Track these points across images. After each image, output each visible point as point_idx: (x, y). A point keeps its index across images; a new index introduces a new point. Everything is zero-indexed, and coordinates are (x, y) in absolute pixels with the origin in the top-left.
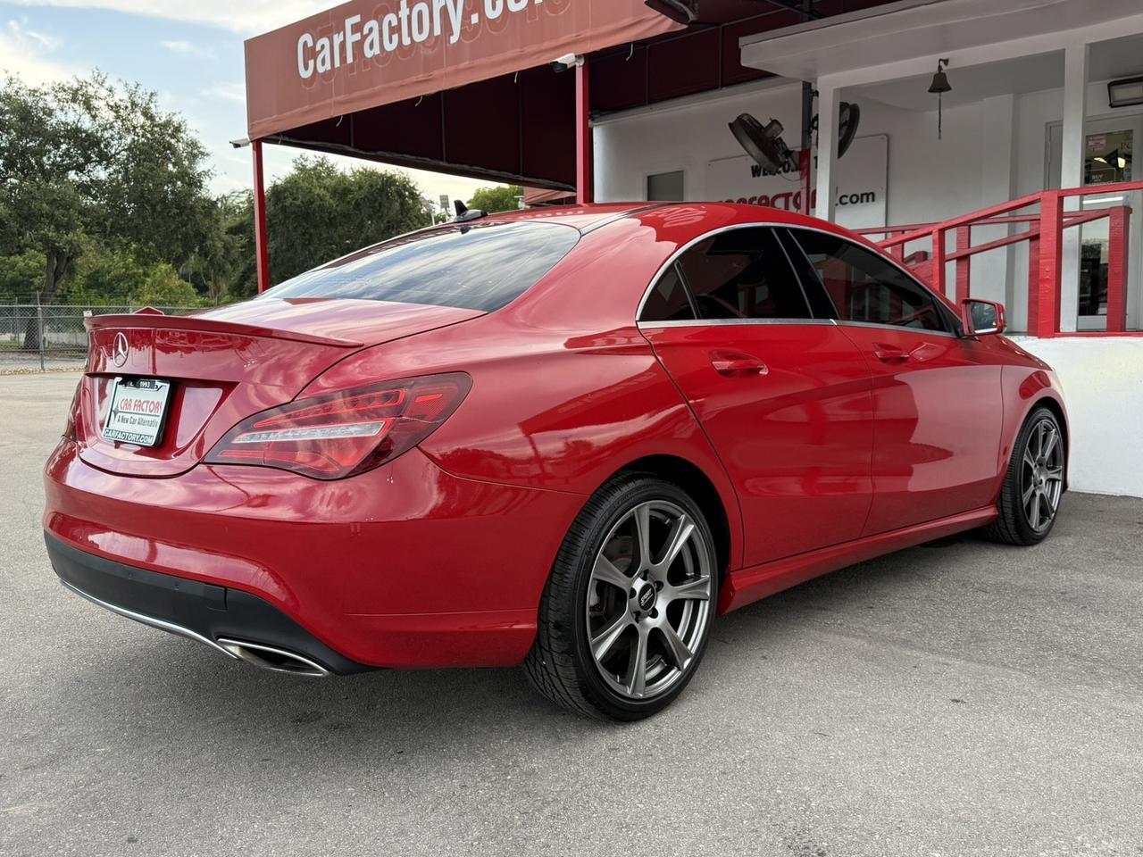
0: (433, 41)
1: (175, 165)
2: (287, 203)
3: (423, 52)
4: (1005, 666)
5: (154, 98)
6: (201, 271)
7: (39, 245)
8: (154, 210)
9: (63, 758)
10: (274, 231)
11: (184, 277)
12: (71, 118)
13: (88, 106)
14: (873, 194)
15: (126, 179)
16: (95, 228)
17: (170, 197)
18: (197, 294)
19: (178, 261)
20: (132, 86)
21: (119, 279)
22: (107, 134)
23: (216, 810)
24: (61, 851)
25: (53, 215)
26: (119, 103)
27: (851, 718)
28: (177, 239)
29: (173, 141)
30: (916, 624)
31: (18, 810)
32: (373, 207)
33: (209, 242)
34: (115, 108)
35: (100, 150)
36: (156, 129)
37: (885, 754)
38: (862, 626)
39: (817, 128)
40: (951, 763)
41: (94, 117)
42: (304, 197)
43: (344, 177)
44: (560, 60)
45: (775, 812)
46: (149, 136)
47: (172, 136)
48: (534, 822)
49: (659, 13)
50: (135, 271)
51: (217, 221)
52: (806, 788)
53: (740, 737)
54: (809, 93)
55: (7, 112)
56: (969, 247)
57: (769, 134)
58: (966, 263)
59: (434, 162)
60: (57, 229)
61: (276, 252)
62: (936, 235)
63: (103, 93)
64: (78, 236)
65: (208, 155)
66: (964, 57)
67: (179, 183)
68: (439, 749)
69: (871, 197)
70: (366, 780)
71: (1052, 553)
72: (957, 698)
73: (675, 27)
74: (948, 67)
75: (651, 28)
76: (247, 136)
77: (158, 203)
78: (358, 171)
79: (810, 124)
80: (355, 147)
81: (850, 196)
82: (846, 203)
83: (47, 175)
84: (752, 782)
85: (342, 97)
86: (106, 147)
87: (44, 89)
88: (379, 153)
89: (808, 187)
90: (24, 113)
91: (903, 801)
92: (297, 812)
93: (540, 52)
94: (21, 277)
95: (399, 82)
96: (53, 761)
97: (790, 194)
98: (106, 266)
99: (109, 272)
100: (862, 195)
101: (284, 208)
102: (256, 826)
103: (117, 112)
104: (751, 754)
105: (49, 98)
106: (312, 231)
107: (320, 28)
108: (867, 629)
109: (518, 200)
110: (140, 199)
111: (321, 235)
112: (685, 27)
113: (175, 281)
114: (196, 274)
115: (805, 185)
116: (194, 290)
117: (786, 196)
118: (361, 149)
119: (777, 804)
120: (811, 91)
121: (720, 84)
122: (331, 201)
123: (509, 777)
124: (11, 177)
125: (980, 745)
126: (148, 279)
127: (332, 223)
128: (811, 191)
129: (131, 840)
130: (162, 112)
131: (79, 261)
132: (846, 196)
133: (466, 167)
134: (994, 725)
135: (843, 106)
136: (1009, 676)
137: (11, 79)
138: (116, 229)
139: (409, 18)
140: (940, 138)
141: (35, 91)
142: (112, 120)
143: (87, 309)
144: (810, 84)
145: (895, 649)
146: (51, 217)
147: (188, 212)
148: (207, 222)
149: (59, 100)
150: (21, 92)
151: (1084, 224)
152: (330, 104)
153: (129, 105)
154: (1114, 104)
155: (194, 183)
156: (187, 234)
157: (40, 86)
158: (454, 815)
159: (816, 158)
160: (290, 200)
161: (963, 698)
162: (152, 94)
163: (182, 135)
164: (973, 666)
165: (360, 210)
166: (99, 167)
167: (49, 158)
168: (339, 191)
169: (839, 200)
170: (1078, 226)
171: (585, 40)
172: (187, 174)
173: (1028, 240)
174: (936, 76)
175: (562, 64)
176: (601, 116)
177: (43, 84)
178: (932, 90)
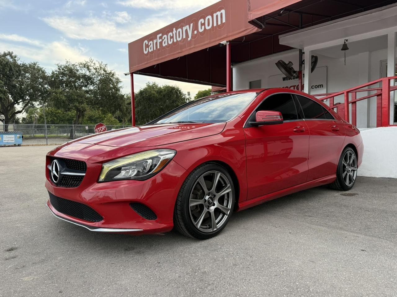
1: (112, 85)
2: (144, 96)
3: (180, 43)
4: (380, 238)
5: (106, 66)
6: (121, 116)
7: (74, 108)
8: (106, 98)
9: (46, 260)
10: (140, 104)
11: (116, 117)
12: (83, 72)
13: (88, 69)
14: (322, 85)
15: (99, 89)
16: (90, 103)
17: (111, 94)
18: (119, 122)
19: (113, 113)
20: (100, 62)
21: (97, 118)
22: (93, 76)
23: (92, 282)
24: (36, 295)
25: (78, 100)
26: (97, 67)
27: (324, 256)
28: (113, 106)
29: (112, 78)
30: (345, 222)
31: (26, 279)
32: (169, 96)
33: (122, 107)
34: (96, 69)
35: (91, 81)
36: (107, 75)
37: (338, 270)
38: (325, 222)
39: (304, 64)
40: (364, 274)
41: (90, 72)
42: (149, 94)
43: (160, 88)
44: (221, 43)
45: (296, 292)
46: (105, 77)
47: (111, 77)
48: (204, 292)
49: (253, 26)
50: (102, 116)
51: (124, 101)
52: (308, 283)
53: (282, 262)
54: (301, 53)
55: (66, 71)
56: (356, 99)
57: (288, 66)
58: (355, 104)
59: (184, 79)
60: (79, 103)
61: (141, 110)
62: (345, 94)
63: (92, 65)
64: (85, 105)
65: (122, 82)
66: (352, 39)
67: (113, 90)
68: (173, 262)
69: (322, 86)
70: (145, 273)
71: (391, 198)
72: (363, 249)
74: (348, 42)
75: (250, 31)
76: (129, 72)
77: (107, 96)
78: (164, 86)
79: (302, 62)
80: (161, 75)
81: (315, 86)
82: (314, 88)
83: (76, 88)
84: (287, 280)
85: (156, 59)
86: (93, 80)
87: (76, 64)
89: (301, 83)
90: (71, 71)
91: (346, 290)
92: (120, 283)
93: (215, 41)
94: (70, 118)
95: (173, 53)
96: (43, 261)
97: (295, 86)
98: (94, 114)
99: (94, 116)
100: (319, 85)
101: (143, 97)
102: (104, 289)
103: (96, 70)
104: (286, 268)
105: (77, 67)
106: (151, 103)
107: (150, 38)
108: (327, 224)
109: (211, 93)
110: (102, 95)
111: (153, 104)
112: (261, 30)
113: (113, 119)
114: (119, 117)
115: (300, 82)
116: (118, 121)
117: (294, 86)
118: (162, 75)
119: (297, 289)
120: (302, 52)
121: (272, 52)
122: (157, 95)
123: (196, 274)
124: (67, 89)
125: (374, 268)
126: (105, 118)
127: (157, 101)
128: (302, 84)
129: (60, 292)
130: (109, 70)
131: (85, 113)
132: (314, 86)
133: (194, 80)
134: (379, 260)
135: (313, 57)
136: (382, 242)
137: (67, 61)
138: (96, 104)
140: (345, 65)
141: (74, 65)
142: (95, 72)
143: (86, 126)
144: (302, 50)
145: (338, 231)
146: (77, 100)
147: (116, 98)
148: (121, 101)
149: (80, 67)
150: (70, 65)
151: (395, 90)
152: (153, 61)
153: (99, 68)
155: (118, 90)
156: (115, 105)
158: (175, 288)
159: (304, 74)
160: (145, 95)
161: (365, 249)
162: (106, 65)
163: (114, 76)
164: (367, 237)
165: (164, 97)
166: (91, 86)
167: (77, 83)
168: (159, 92)
169: (311, 87)
170: (393, 91)
171: (230, 36)
172: (116, 87)
173: (376, 96)
174: (343, 45)
175: (222, 44)
176: (235, 64)
177: (76, 63)
178: (342, 50)
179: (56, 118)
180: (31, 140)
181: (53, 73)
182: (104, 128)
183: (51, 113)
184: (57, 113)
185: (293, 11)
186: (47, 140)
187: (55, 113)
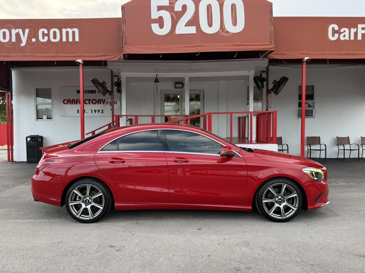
0: (13, 43)
57: (103, 85)
66: (161, 75)
69: (116, 103)
82: (108, 104)
97: (91, 100)
115: (113, 100)
120: (113, 75)
171: (85, 56)
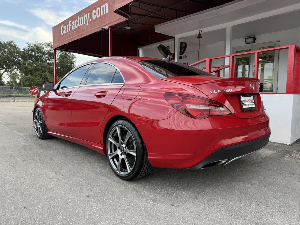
0: (84, 25)
3: (82, 28)
7: (38, 75)
12: (48, 49)
16: (52, 72)
49: (120, 15)
55: (35, 48)
57: (166, 49)
60: (42, 72)
65: (76, 57)
66: (206, 30)
73: (127, 19)
74: (202, 32)
80: (80, 51)
85: (68, 39)
88: (85, 53)
90: (38, 48)
93: (102, 26)
95: (78, 35)
105: (44, 45)
107: (65, 23)
110: (61, 66)
112: (128, 19)
137: (36, 41)
139: (80, 20)
140: (199, 49)
146: (41, 70)
149: (46, 46)
150: (38, 44)
152: (66, 40)
154: (247, 43)
157: (42, 43)
167: (44, 58)
171: (111, 23)
173: (214, 72)
174: (199, 34)
175: (104, 29)
176: (141, 47)
177: (43, 42)
178: (198, 38)
179: (32, 83)
180: (7, 98)
181: (24, 49)
182: (36, 90)
183: (28, 79)
184: (33, 79)
185: (168, 8)
186: (14, 98)
187: (32, 79)
